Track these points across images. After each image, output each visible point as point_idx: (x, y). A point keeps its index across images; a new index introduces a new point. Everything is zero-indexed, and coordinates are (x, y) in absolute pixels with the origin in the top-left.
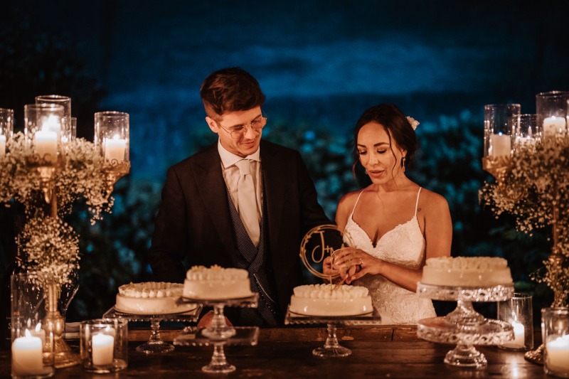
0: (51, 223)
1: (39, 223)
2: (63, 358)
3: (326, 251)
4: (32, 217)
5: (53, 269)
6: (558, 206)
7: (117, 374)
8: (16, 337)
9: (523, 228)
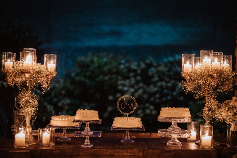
0: (28, 93)
2: (32, 141)
3: (126, 105)
4: (21, 91)
5: (29, 110)
6: (207, 90)
7: (51, 147)
8: (16, 133)
9: (196, 97)
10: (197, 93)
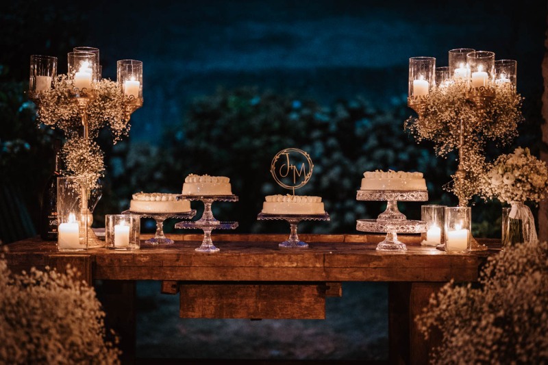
0: (84, 142)
3: (290, 168)
5: (85, 176)
6: (462, 134)
8: (61, 222)
10: (442, 144)
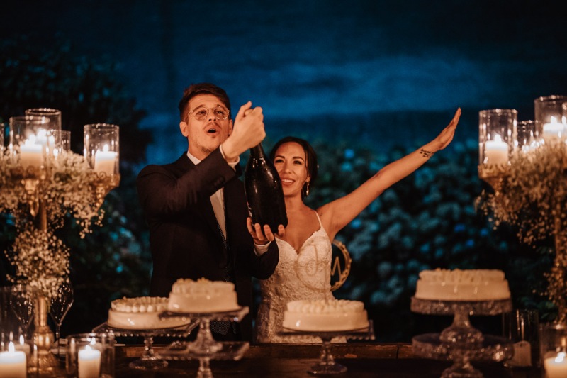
0: (40, 236)
1: (28, 237)
2: (51, 373)
4: (22, 231)
5: (41, 283)
6: (558, 216)
9: (526, 240)
10: (529, 227)
